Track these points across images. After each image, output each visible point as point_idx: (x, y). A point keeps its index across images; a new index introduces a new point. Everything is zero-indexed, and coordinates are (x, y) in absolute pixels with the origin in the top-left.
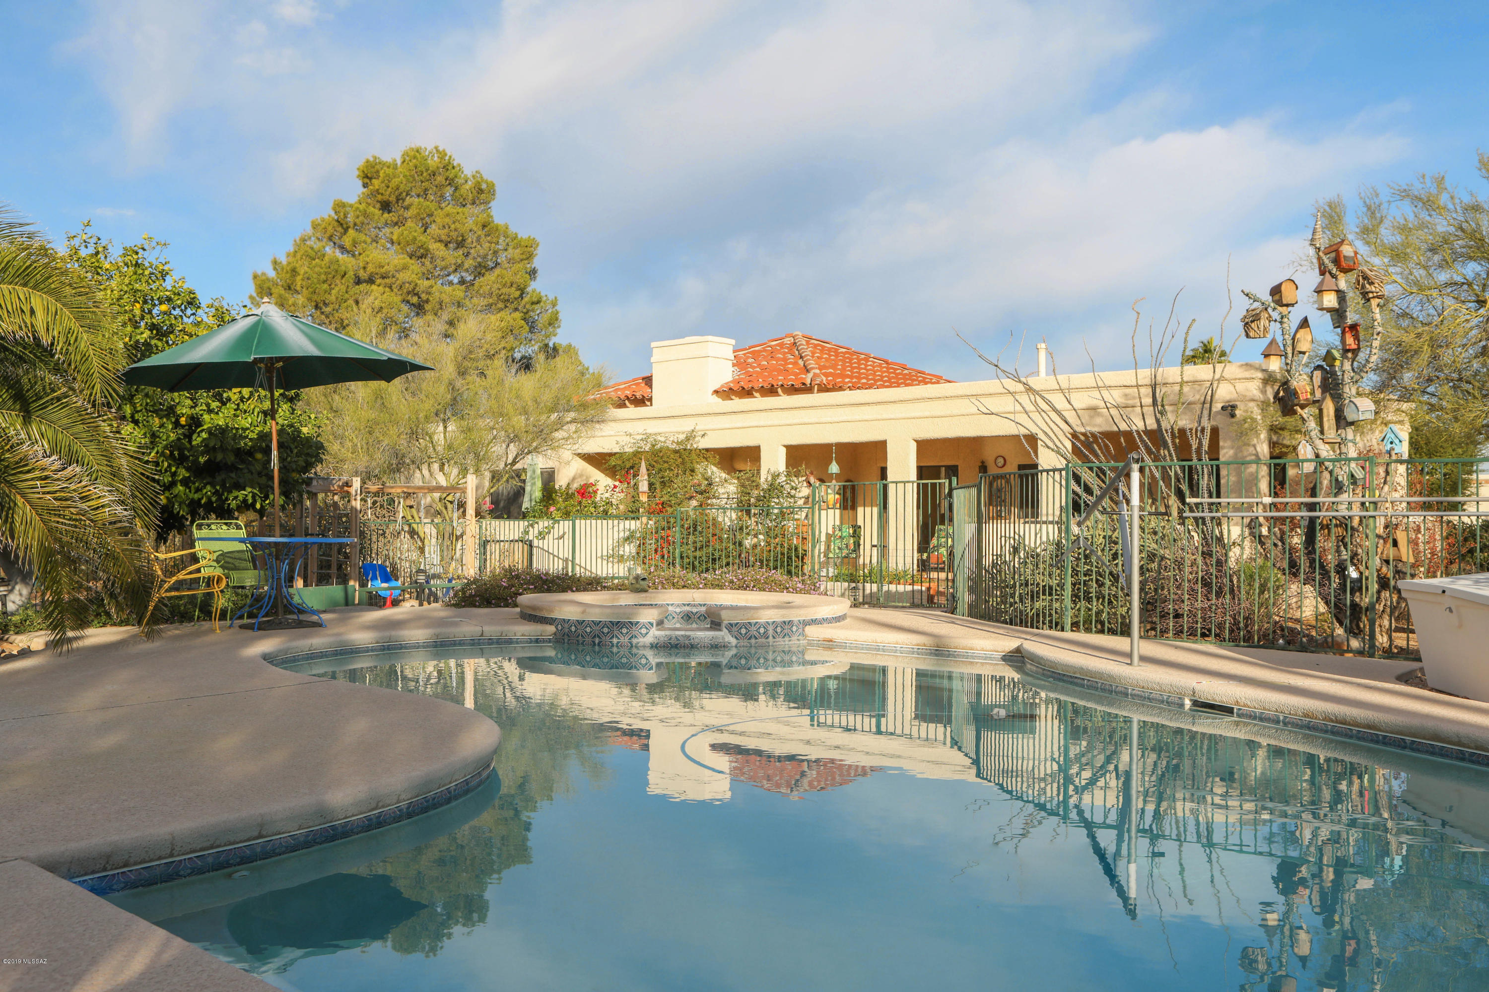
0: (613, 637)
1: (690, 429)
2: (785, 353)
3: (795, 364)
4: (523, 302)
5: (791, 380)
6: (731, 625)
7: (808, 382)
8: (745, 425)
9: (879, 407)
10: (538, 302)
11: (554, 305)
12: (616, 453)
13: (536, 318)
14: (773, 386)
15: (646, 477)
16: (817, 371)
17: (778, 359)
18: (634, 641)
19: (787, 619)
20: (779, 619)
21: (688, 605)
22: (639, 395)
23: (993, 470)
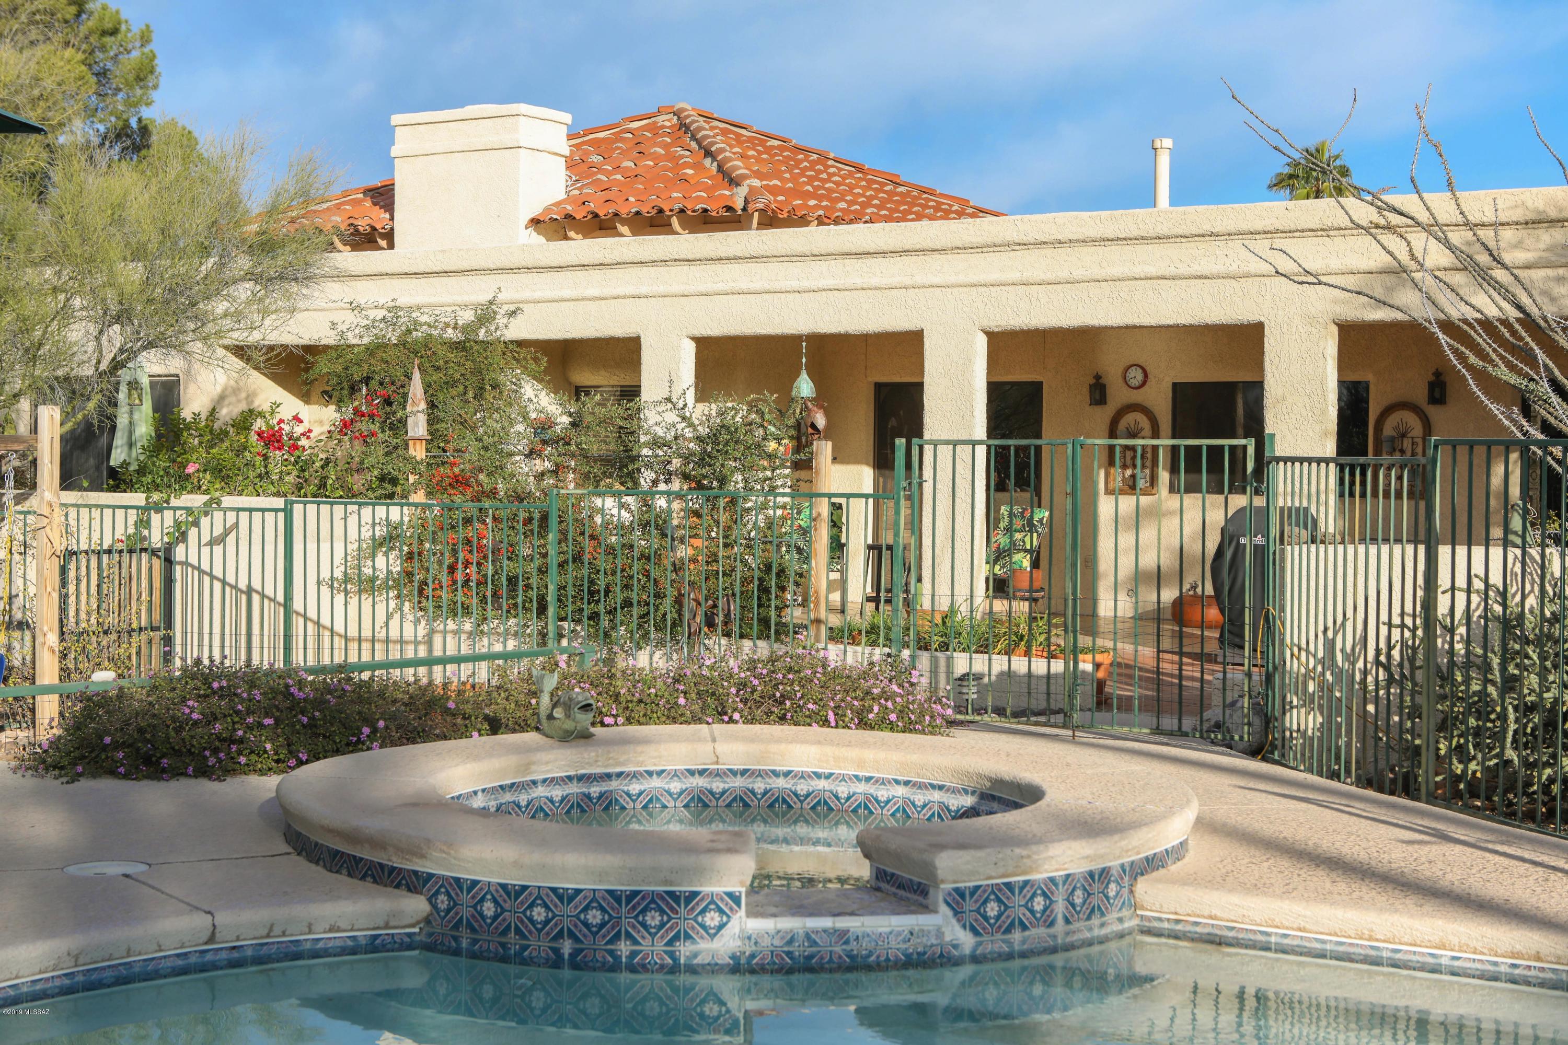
0: (617, 937)
1: (484, 298)
2: (666, 146)
3: (697, 166)
4: (83, 30)
5: (699, 200)
6: (960, 893)
7: (739, 204)
8: (607, 292)
9: (906, 259)
10: (114, 32)
11: (145, 39)
12: (327, 347)
13: (109, 65)
14: (661, 211)
15: (423, 406)
16: (756, 183)
17: (656, 158)
18: (684, 950)
19: (1096, 866)
20: (1079, 868)
21: (702, 772)
22: (363, 224)
23: (1118, 395)
